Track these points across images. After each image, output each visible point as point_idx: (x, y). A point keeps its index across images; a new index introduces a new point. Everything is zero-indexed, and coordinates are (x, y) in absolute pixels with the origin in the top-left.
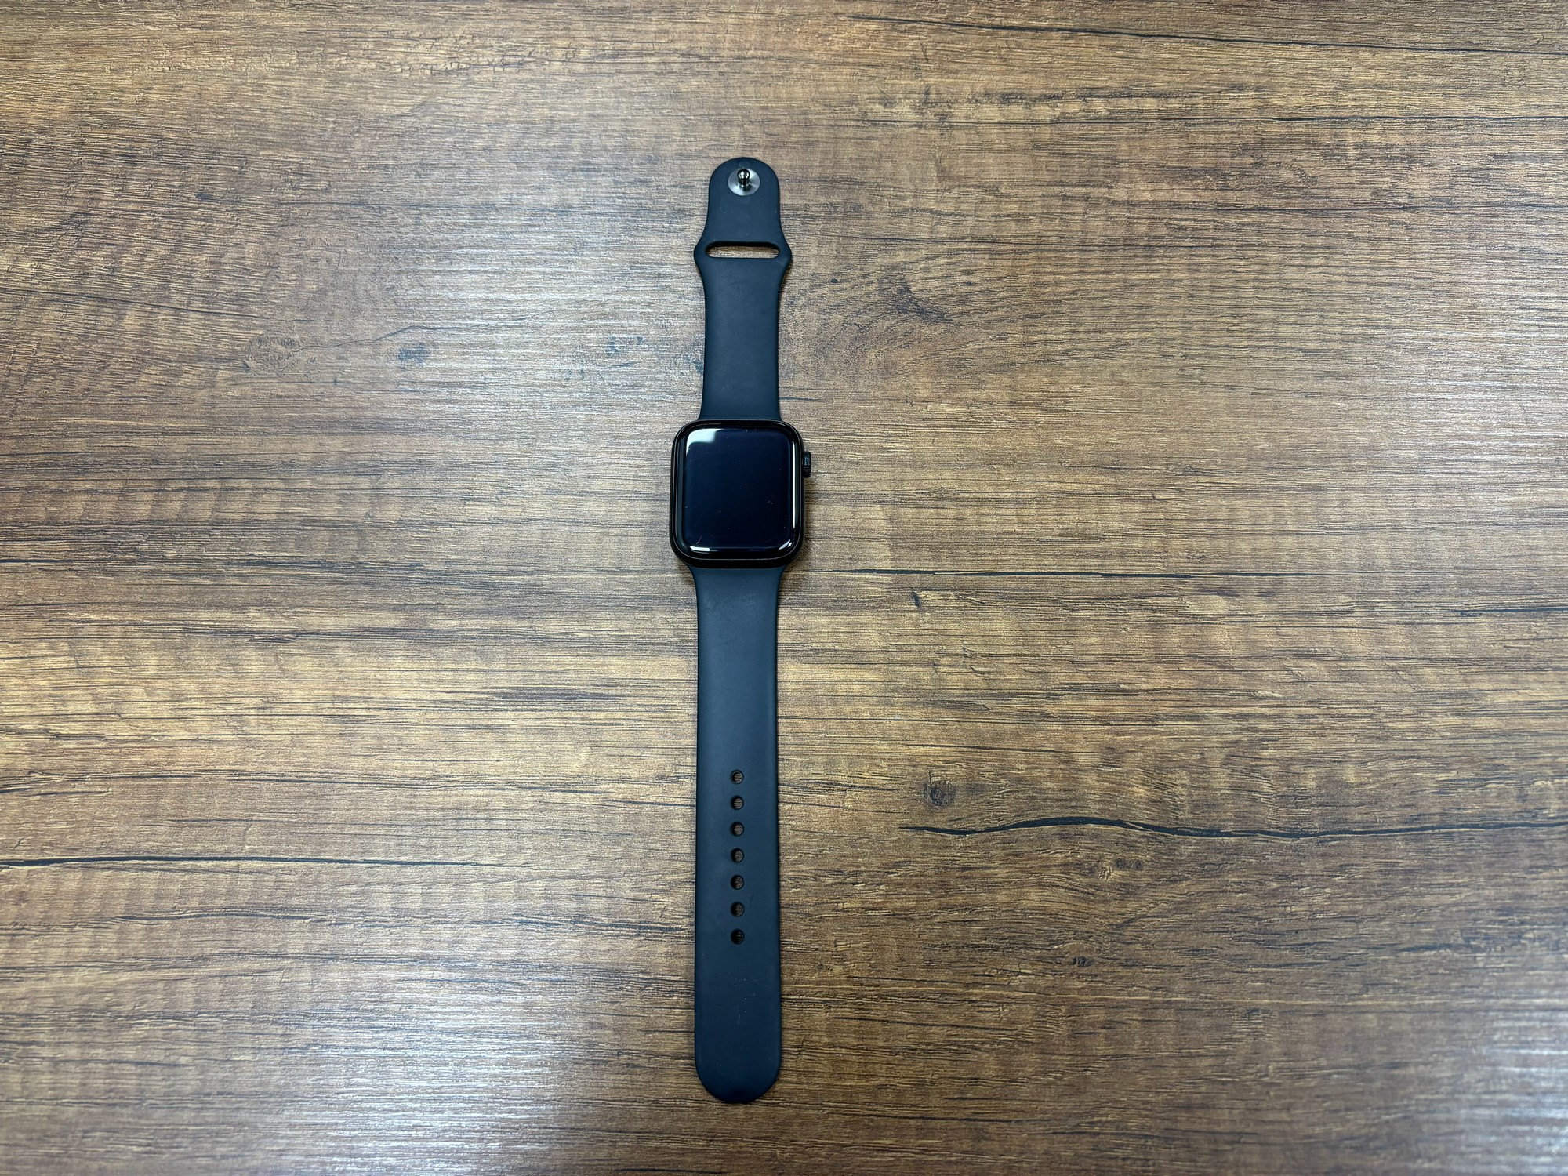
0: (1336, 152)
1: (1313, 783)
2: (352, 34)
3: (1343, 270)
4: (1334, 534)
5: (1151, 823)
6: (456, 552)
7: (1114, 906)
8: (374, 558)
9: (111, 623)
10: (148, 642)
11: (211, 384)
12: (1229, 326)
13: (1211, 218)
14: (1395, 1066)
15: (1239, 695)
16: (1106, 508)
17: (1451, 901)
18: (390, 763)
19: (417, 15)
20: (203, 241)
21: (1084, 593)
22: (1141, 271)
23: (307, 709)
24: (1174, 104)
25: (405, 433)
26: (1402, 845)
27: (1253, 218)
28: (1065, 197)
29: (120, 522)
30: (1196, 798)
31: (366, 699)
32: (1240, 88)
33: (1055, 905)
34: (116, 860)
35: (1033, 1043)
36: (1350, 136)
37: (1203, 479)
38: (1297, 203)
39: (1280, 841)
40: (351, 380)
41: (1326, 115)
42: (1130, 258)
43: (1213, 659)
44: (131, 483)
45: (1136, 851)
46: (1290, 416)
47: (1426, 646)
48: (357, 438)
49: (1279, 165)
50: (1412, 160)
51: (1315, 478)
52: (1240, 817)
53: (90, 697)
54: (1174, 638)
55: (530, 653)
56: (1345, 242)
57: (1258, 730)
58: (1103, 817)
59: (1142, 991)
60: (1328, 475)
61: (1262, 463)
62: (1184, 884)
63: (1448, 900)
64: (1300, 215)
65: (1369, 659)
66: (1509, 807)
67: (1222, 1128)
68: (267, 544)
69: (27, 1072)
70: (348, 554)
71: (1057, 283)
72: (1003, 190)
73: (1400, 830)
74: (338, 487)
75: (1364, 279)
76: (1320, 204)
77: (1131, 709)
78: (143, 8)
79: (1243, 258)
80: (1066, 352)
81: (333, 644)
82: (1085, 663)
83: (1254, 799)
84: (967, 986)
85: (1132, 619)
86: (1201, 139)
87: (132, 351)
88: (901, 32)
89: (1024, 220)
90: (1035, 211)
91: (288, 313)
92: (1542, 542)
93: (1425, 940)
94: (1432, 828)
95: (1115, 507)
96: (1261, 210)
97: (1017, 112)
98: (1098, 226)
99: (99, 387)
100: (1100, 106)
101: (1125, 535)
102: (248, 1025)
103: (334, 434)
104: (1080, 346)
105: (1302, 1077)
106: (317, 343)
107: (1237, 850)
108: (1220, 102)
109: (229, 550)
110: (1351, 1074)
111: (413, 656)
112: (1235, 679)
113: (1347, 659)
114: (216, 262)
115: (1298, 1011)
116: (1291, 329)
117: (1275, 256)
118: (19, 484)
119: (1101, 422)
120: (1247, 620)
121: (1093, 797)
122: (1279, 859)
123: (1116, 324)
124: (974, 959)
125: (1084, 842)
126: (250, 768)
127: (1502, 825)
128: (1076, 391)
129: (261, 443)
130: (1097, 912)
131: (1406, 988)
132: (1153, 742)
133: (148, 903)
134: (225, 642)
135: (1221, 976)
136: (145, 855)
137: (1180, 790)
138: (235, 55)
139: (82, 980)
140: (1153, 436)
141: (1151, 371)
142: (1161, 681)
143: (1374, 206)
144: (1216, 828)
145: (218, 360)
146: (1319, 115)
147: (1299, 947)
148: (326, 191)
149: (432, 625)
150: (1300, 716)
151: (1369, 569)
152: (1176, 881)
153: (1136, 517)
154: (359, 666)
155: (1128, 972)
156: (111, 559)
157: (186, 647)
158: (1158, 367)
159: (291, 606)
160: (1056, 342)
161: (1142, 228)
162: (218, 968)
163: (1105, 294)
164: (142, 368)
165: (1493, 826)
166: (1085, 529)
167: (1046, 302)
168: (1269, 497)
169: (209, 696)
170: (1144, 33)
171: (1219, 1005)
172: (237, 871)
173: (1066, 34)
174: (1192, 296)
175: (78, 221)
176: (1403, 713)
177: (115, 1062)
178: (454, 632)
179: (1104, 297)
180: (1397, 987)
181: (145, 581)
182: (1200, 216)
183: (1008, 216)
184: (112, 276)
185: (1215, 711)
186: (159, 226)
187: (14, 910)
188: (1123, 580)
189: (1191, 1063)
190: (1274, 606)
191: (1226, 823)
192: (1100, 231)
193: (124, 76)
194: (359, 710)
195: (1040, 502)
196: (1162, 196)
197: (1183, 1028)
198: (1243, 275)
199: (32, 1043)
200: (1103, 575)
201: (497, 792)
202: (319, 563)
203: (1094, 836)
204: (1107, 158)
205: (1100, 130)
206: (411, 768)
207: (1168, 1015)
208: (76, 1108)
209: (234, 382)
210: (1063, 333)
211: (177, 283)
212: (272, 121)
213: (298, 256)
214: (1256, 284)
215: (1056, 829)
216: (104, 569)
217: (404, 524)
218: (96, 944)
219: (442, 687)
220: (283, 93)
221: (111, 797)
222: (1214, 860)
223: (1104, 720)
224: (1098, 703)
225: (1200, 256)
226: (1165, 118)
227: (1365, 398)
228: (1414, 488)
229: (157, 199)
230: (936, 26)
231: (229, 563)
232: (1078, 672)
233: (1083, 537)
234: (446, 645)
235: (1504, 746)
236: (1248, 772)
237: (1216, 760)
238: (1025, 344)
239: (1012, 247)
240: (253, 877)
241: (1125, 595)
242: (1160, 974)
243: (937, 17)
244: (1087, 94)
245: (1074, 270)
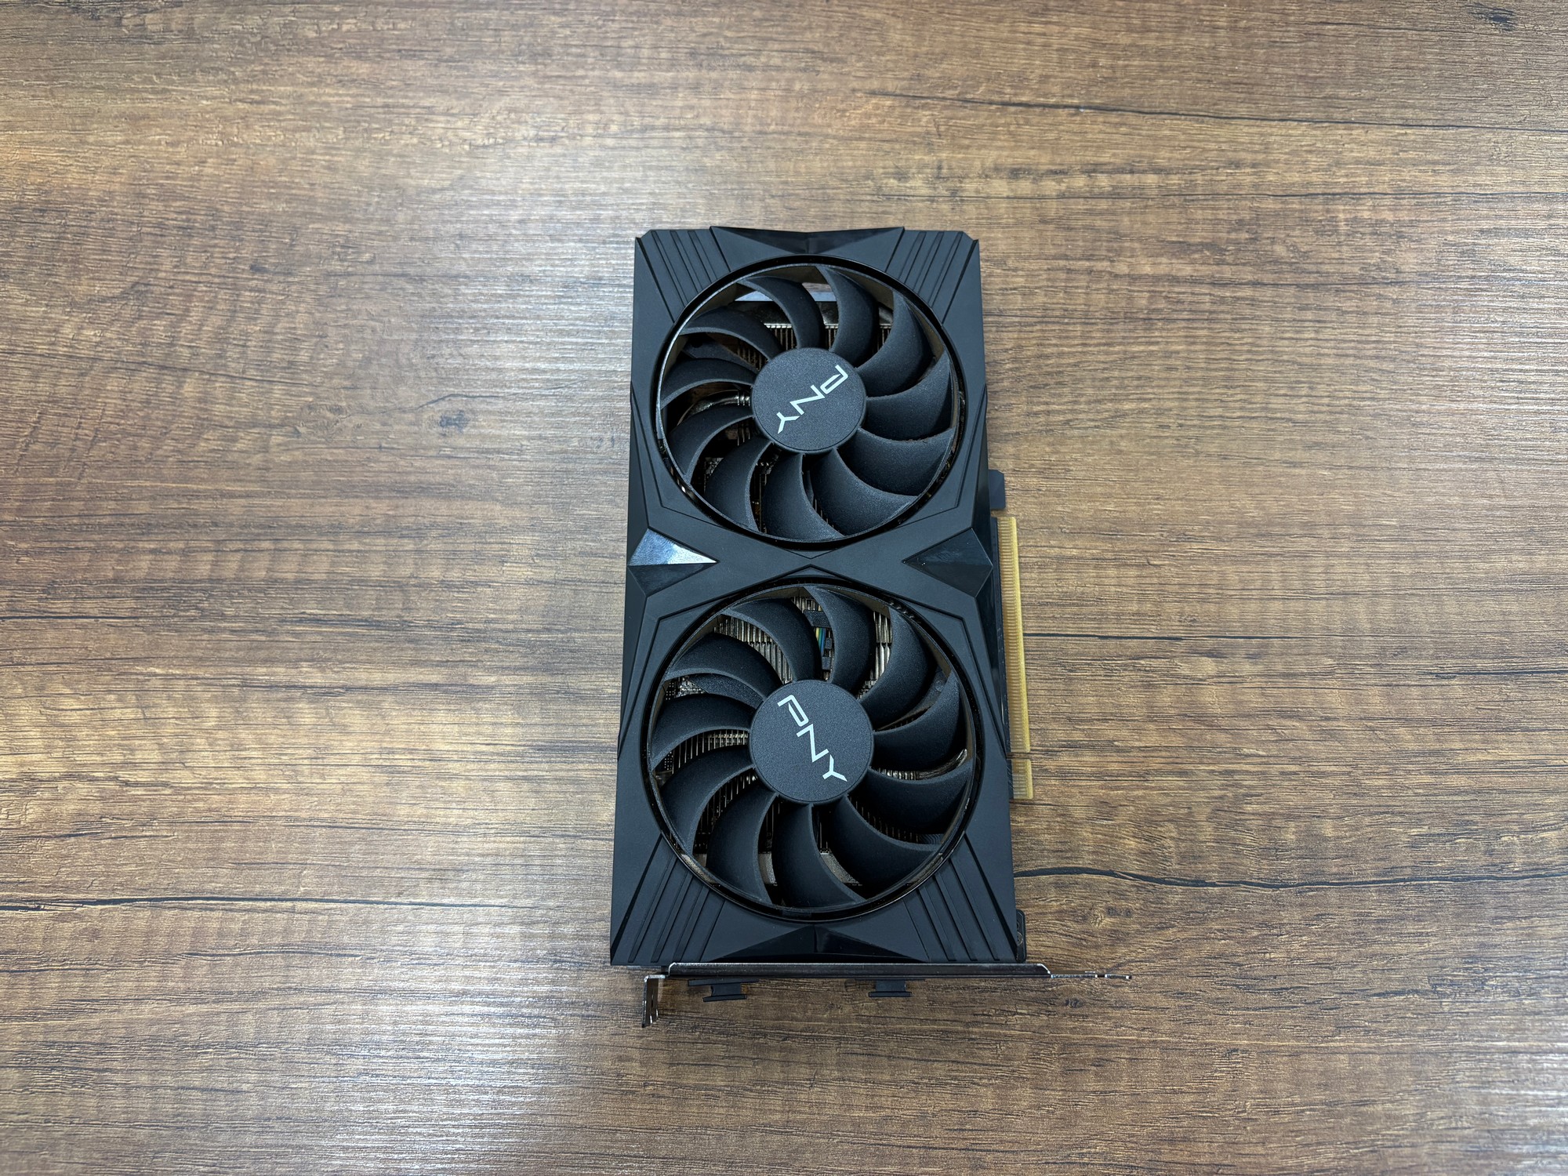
0: (1328, 228)
1: (1293, 837)
2: (396, 110)
3: (1332, 344)
4: (1318, 599)
5: (1140, 873)
6: (495, 611)
7: (1104, 952)
8: (420, 616)
9: (175, 677)
10: (209, 695)
11: (265, 449)
12: (1224, 398)
13: (1207, 291)
14: (1364, 1103)
15: (1225, 752)
16: (1102, 572)
17: (1419, 949)
18: (433, 811)
19: (456, 91)
20: (257, 311)
21: (1082, 654)
22: (1140, 344)
23: (356, 759)
24: (1174, 180)
25: (447, 497)
26: (1375, 897)
27: (1247, 292)
28: (1069, 271)
29: (183, 581)
30: (1183, 850)
31: (411, 751)
32: (1237, 165)
33: (1050, 950)
34: (182, 900)
35: (1028, 1079)
36: (1342, 212)
37: (1195, 546)
38: (1289, 278)
39: (1260, 891)
40: (395, 446)
41: (1319, 191)
42: (1130, 331)
43: (1203, 719)
44: (192, 544)
45: (1126, 900)
46: (1279, 485)
47: (1402, 707)
48: (401, 502)
49: (1273, 241)
50: (1400, 236)
51: (1304, 544)
52: (1225, 867)
53: (156, 747)
54: (1166, 698)
55: (564, 707)
56: (1333, 316)
57: (1242, 786)
58: (1096, 867)
59: (1130, 1031)
60: (1313, 542)
61: (1252, 531)
62: (1171, 931)
63: (1417, 948)
64: (1292, 290)
65: (1348, 719)
66: (1476, 861)
67: (1202, 1160)
68: (319, 603)
69: (102, 1097)
70: (394, 613)
71: (1061, 355)
72: (1011, 263)
73: (1374, 882)
74: (384, 548)
75: (1351, 352)
76: (1311, 279)
77: (1124, 765)
78: (196, 82)
79: (1238, 331)
80: (1067, 422)
81: (380, 698)
82: (1082, 721)
83: (1238, 852)
84: (967, 1025)
85: (1126, 679)
86: (1199, 215)
87: (191, 418)
88: (915, 108)
89: (1028, 293)
90: (1041, 284)
91: (336, 381)
92: (1515, 608)
93: (1394, 986)
94: (1404, 880)
95: (1112, 572)
96: (1255, 284)
97: (1025, 186)
98: (1100, 299)
99: (160, 452)
100: (1104, 181)
101: (1120, 598)
102: (304, 1054)
103: (380, 498)
104: (1080, 416)
105: (1277, 1113)
106: (363, 411)
107: (1222, 899)
108: (1218, 178)
109: (282, 608)
110: (1323, 1111)
111: (454, 711)
112: (1222, 738)
113: (1327, 719)
114: (269, 332)
115: (1274, 1051)
116: (1281, 400)
117: (1267, 329)
118: (87, 544)
119: (1099, 489)
120: (1235, 680)
121: (1086, 848)
122: (1260, 908)
123: (1115, 395)
124: (974, 1000)
125: (1078, 891)
126: (303, 815)
127: (1469, 878)
128: (1076, 460)
129: (312, 505)
130: (1088, 957)
131: (1375, 1031)
132: (1143, 797)
133: (212, 941)
134: (280, 695)
135: (1204, 1017)
136: (209, 895)
137: (1169, 843)
138: (285, 130)
139: (152, 1012)
140: (1149, 504)
141: (1148, 440)
142: (1153, 739)
143: (1363, 282)
144: (1202, 878)
145: (271, 426)
146: (1312, 191)
147: (1277, 992)
148: (371, 262)
149: (471, 681)
150: (1282, 773)
151: (1350, 633)
152: (1163, 928)
153: (1131, 581)
154: (403, 719)
155: (1118, 1013)
156: (174, 616)
157: (244, 700)
158: (1155, 437)
159: (341, 662)
160: (1059, 412)
161: (1142, 302)
162: (276, 1002)
163: (1106, 366)
164: (201, 433)
165: (1461, 879)
166: (1083, 593)
167: (1049, 373)
168: (1258, 563)
169: (265, 747)
170: (1146, 110)
171: (1201, 1045)
172: (293, 911)
173: (1072, 111)
174: (1189, 368)
175: (137, 291)
176: (1380, 770)
177: (183, 1088)
178: (493, 687)
179: (1104, 369)
180: (1367, 1031)
181: (205, 637)
182: (1197, 290)
183: (1015, 289)
184: (171, 345)
185: (1202, 767)
186: (216, 297)
187: (89, 946)
188: (1118, 642)
189: (1174, 1098)
190: (1260, 668)
191: (1211, 874)
192: (1102, 304)
193: (179, 149)
194: (403, 761)
195: (1042, 567)
196: (1162, 270)
197: (1167, 1066)
198: (1237, 348)
199: (105, 1070)
200: (1100, 637)
201: (533, 839)
202: (366, 621)
203: (1087, 886)
204: (1109, 233)
205: (1104, 205)
206: (454, 816)
207: (1155, 1054)
208: (147, 1131)
209: (286, 448)
210: (1063, 404)
211: (232, 353)
212: (320, 194)
213: (345, 326)
214: (1249, 356)
215: (1052, 878)
216: (169, 625)
217: (447, 585)
218: (164, 978)
219: (481, 739)
220: (331, 168)
221: (176, 841)
222: (1199, 909)
223: (1099, 776)
224: (1093, 759)
225: (1196, 328)
226: (1165, 193)
227: (1350, 468)
228: (1395, 556)
229: (213, 271)
230: (948, 103)
231: (283, 621)
232: (1077, 729)
233: (1081, 600)
234: (485, 700)
235: (1474, 803)
236: (1233, 825)
237: (1202, 814)
238: (1028, 414)
239: (1017, 319)
240: (307, 917)
241: (1120, 656)
242: (1147, 1015)
243: (949, 93)
244: (1091, 170)
245: (1076, 342)
